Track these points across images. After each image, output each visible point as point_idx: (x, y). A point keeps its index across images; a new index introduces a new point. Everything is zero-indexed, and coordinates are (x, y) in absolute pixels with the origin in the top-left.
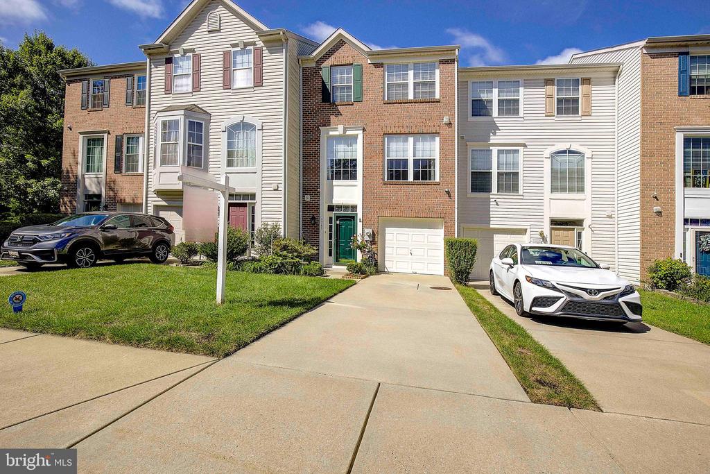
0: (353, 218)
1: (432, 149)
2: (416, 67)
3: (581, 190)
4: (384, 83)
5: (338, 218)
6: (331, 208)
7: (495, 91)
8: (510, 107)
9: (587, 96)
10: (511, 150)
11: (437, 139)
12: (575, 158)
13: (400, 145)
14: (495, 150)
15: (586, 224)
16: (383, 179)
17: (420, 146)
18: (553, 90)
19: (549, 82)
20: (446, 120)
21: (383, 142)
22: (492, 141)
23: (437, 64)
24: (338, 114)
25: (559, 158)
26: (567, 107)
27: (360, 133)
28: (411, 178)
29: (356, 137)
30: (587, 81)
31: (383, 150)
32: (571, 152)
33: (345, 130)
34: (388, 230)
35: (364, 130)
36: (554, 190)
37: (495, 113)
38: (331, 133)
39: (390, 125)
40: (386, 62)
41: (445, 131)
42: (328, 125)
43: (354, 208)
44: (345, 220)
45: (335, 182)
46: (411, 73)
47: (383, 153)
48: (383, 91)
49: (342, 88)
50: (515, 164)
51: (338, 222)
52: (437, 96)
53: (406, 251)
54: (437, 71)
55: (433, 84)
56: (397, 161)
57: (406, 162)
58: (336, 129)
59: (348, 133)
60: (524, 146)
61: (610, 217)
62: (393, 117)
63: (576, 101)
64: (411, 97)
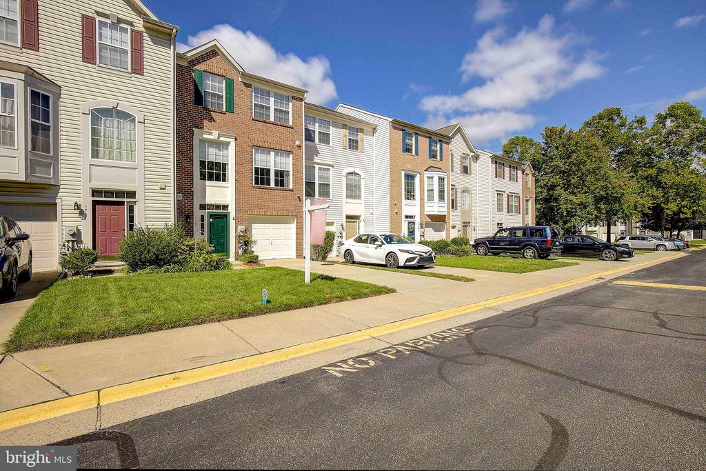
0: (226, 216)
1: (287, 164)
2: (276, 96)
3: (359, 197)
4: (252, 102)
5: (211, 216)
6: (203, 207)
7: (317, 125)
8: (325, 138)
9: (362, 140)
10: (325, 168)
11: (291, 156)
12: (356, 178)
13: (264, 157)
14: (317, 167)
15: (362, 218)
16: (252, 183)
17: (279, 159)
18: (346, 132)
19: (345, 126)
20: (297, 143)
21: (252, 152)
22: (315, 161)
23: (290, 98)
24: (211, 120)
25: (350, 177)
26: (353, 145)
27: (232, 141)
28: (273, 184)
29: (228, 144)
30: (362, 130)
31: (252, 159)
32: (356, 174)
33: (219, 136)
34: (254, 226)
35: (236, 139)
36: (348, 197)
37: (317, 141)
38: (205, 136)
39: (257, 138)
40: (254, 84)
41: (296, 151)
42: (201, 128)
43: (225, 207)
44: (219, 218)
45: (208, 183)
46: (272, 100)
47: (252, 162)
48: (251, 109)
49: (214, 95)
50: (328, 178)
51: (211, 220)
52: (291, 124)
53: (268, 242)
54: (290, 104)
55: (288, 112)
56: (262, 169)
57: (268, 171)
58: (210, 134)
59: (221, 139)
60: (333, 167)
61: (372, 214)
62: (259, 133)
63: (357, 141)
64: (272, 119)
